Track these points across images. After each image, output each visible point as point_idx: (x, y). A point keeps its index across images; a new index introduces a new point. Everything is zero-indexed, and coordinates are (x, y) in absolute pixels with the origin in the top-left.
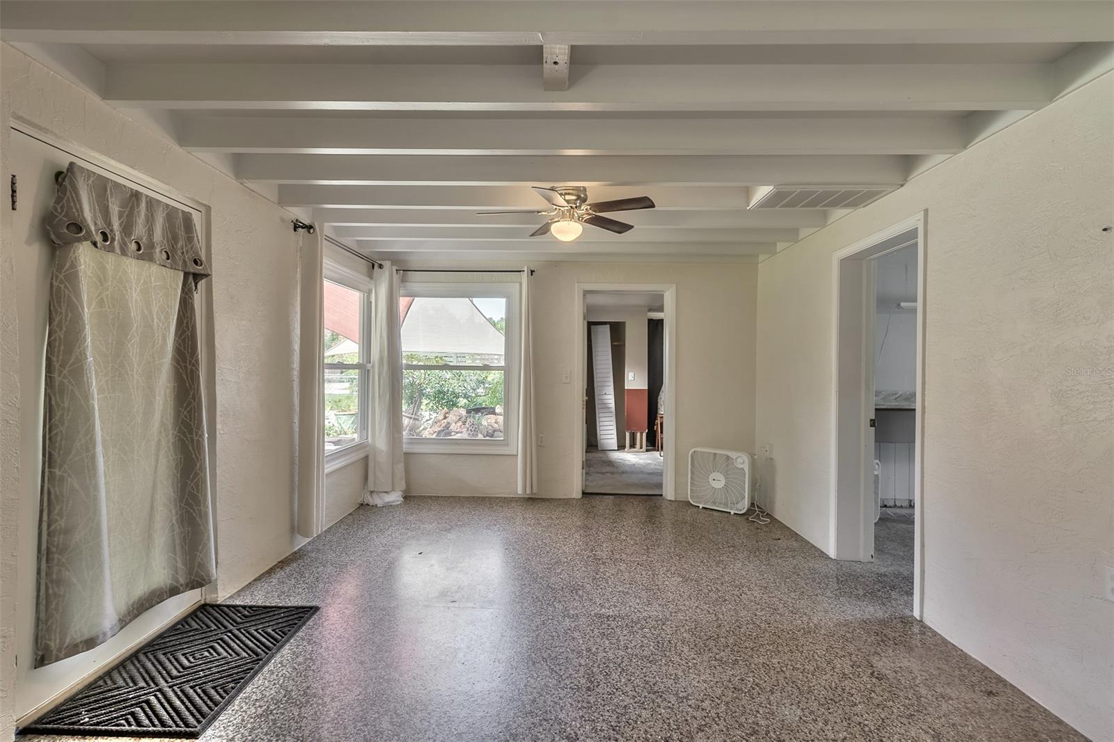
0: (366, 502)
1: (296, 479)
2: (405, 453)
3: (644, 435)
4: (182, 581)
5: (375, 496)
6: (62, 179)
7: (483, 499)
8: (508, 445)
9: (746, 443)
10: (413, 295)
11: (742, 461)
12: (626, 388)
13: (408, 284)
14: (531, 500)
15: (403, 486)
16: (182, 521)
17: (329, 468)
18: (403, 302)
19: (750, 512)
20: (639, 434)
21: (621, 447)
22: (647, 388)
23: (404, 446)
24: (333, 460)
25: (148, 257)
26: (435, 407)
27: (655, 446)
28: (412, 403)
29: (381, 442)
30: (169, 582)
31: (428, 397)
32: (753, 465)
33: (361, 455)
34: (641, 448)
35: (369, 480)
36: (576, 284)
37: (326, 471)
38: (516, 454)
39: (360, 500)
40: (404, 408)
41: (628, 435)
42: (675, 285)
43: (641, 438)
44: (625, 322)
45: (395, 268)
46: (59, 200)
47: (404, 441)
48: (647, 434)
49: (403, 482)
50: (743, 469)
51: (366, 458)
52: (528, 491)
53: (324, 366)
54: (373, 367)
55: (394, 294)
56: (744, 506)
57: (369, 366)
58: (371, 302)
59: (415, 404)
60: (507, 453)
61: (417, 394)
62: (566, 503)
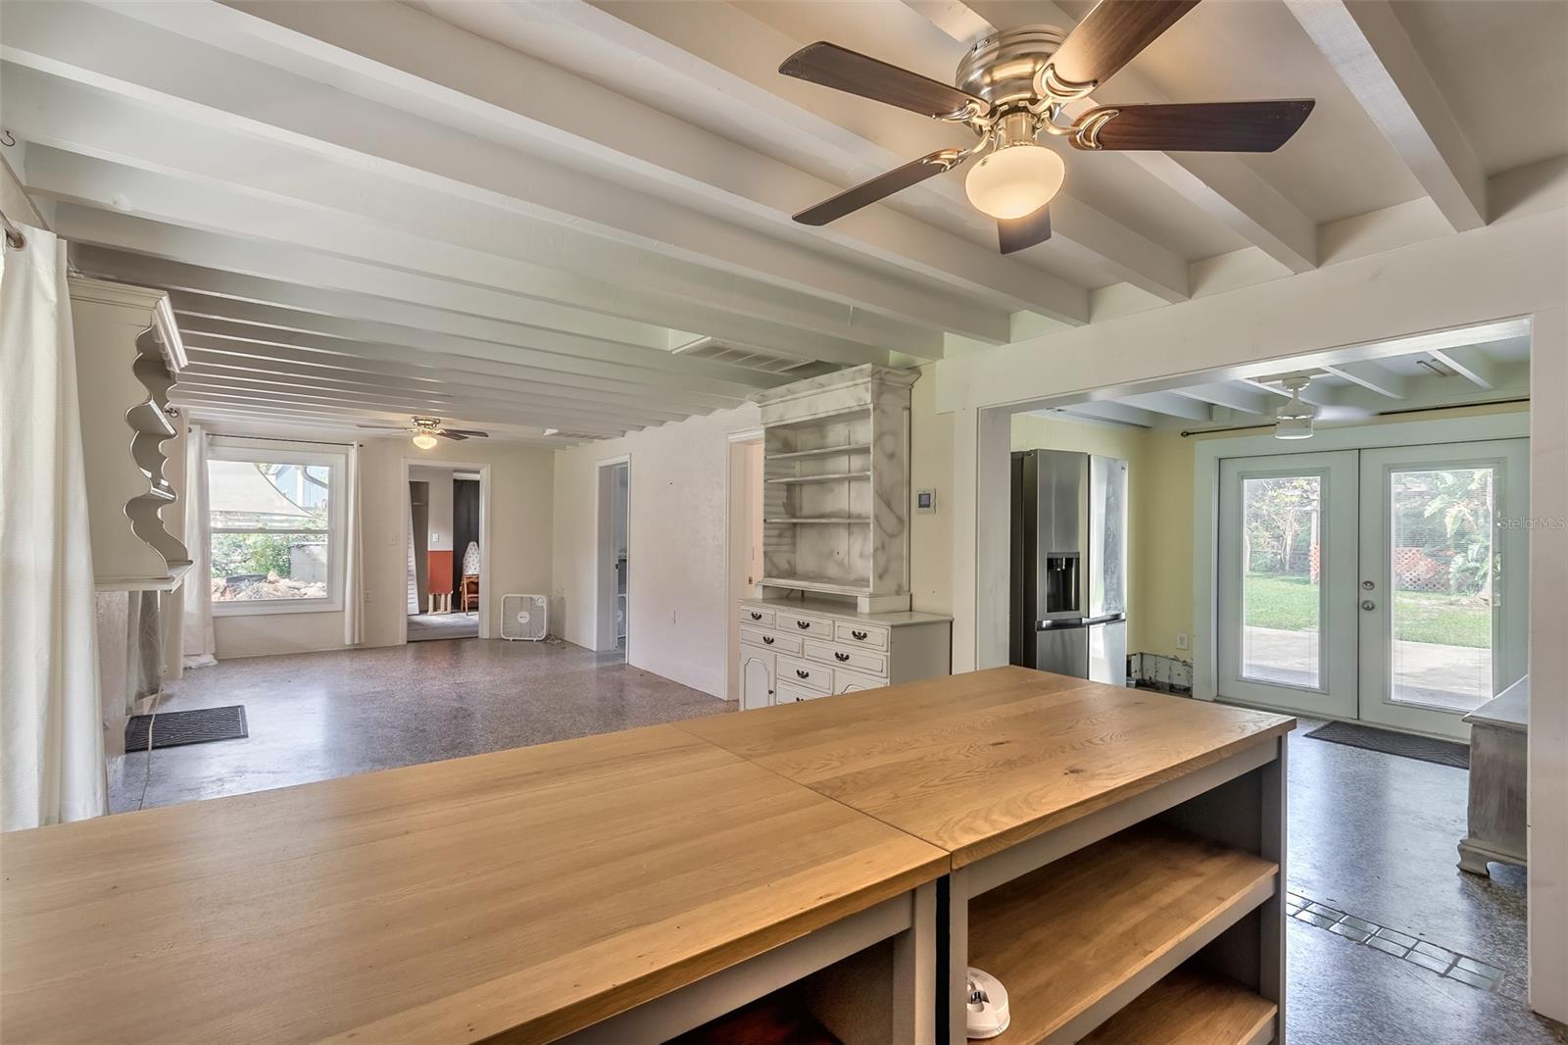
2: (214, 618)
3: (449, 596)
4: (145, 688)
7: (308, 653)
8: (334, 602)
9: (545, 588)
10: (218, 459)
11: (542, 601)
12: (429, 549)
13: (216, 449)
14: (358, 650)
15: (216, 652)
18: (211, 464)
19: (547, 638)
20: (443, 596)
21: (423, 611)
22: (452, 549)
23: (213, 610)
27: (460, 608)
32: (550, 603)
34: (446, 610)
36: (402, 460)
38: (341, 609)
41: (431, 597)
42: (489, 466)
43: (446, 599)
44: (427, 483)
45: (205, 432)
47: (213, 605)
48: (452, 596)
49: (213, 645)
50: (542, 607)
52: (357, 642)
55: (204, 459)
56: (543, 634)
60: (333, 609)
62: (394, 648)
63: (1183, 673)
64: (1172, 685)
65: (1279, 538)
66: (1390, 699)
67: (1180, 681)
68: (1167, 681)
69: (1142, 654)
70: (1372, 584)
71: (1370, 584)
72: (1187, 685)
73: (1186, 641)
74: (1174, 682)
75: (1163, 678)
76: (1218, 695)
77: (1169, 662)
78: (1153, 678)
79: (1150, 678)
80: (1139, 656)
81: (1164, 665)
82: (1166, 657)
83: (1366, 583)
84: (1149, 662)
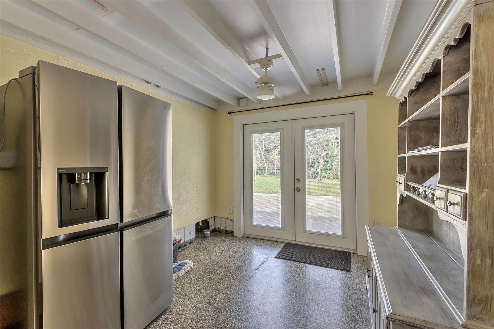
63: (231, 225)
64: (227, 230)
65: (274, 165)
66: (306, 230)
67: (229, 229)
68: (224, 228)
69: (215, 217)
70: (299, 180)
71: (298, 180)
72: (232, 230)
73: (231, 210)
74: (228, 229)
75: (223, 228)
76: (244, 234)
77: (225, 220)
78: (219, 227)
79: (218, 228)
80: (213, 218)
81: (223, 221)
82: (224, 218)
83: (297, 179)
84: (217, 220)
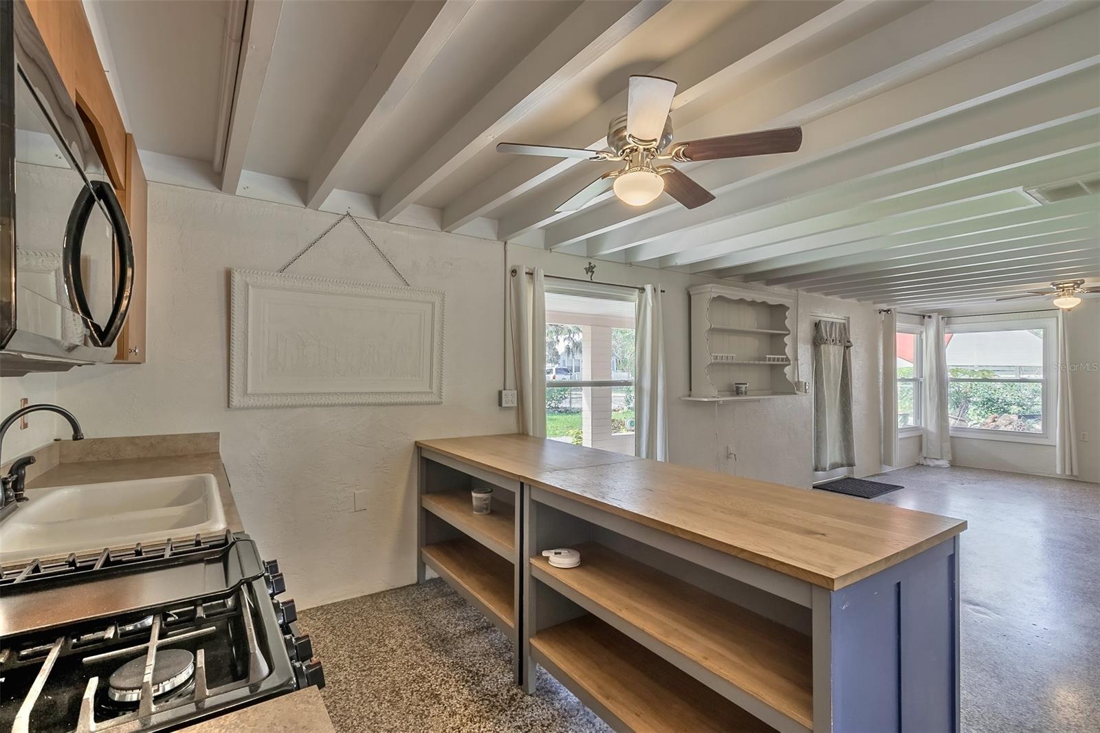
0: (921, 463)
1: (882, 437)
2: (951, 437)
4: (844, 463)
5: (928, 460)
6: (817, 325)
8: (1047, 438)
10: (952, 333)
13: (951, 326)
15: (950, 458)
16: (844, 440)
17: (900, 436)
18: (947, 336)
23: (950, 432)
24: (903, 432)
25: (835, 344)
26: (983, 413)
28: (957, 407)
29: (931, 426)
30: (840, 462)
31: (975, 403)
33: (917, 434)
35: (923, 450)
37: (899, 437)
38: (1052, 444)
39: (917, 461)
40: (950, 412)
45: (940, 317)
46: (817, 333)
47: (950, 428)
49: (950, 455)
51: (921, 436)
52: (1068, 472)
53: (896, 380)
54: (925, 380)
55: (941, 333)
57: (922, 380)
58: (922, 340)
59: (962, 408)
60: (1046, 443)
61: (963, 402)
